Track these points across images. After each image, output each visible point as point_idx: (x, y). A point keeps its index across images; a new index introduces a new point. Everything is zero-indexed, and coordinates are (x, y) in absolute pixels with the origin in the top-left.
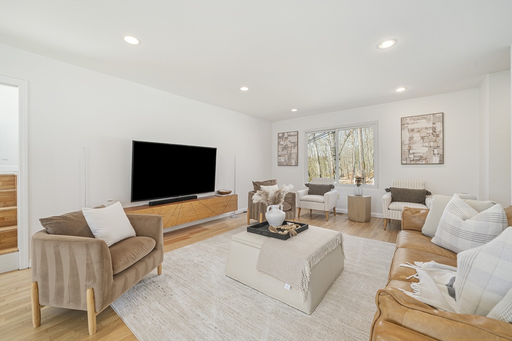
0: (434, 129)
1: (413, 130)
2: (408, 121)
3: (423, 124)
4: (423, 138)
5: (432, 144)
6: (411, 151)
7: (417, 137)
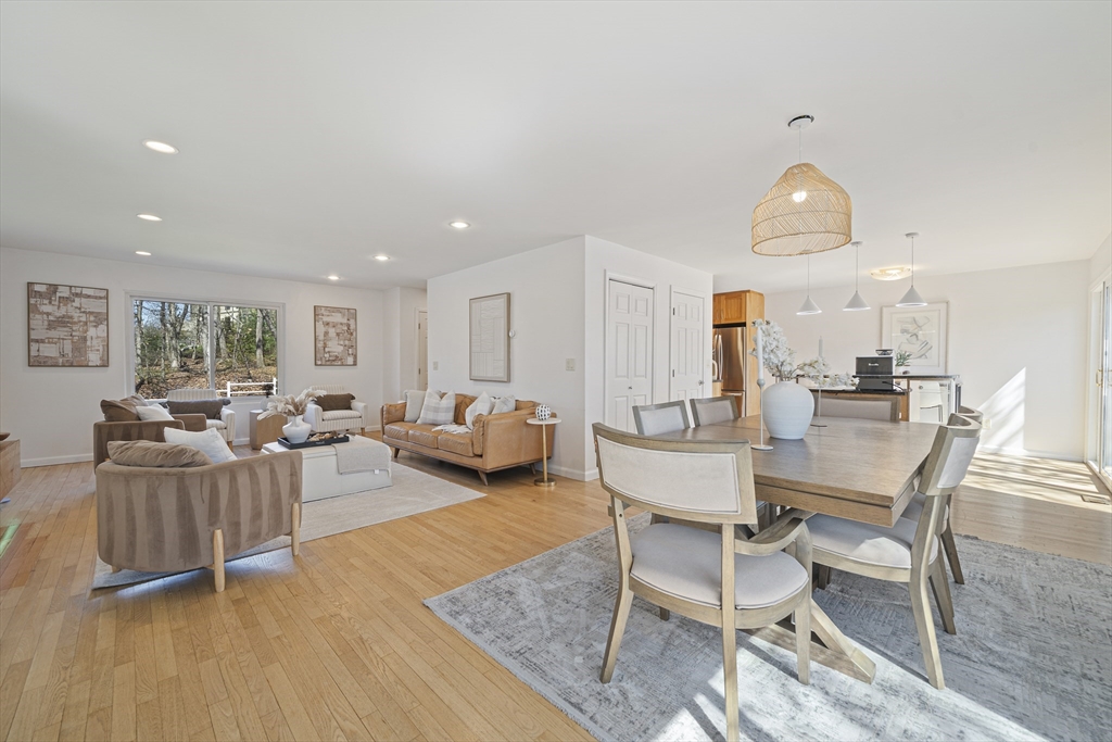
0: (348, 326)
1: (328, 324)
2: (323, 311)
3: (337, 318)
4: (338, 334)
5: (347, 342)
6: (327, 350)
7: (332, 332)
